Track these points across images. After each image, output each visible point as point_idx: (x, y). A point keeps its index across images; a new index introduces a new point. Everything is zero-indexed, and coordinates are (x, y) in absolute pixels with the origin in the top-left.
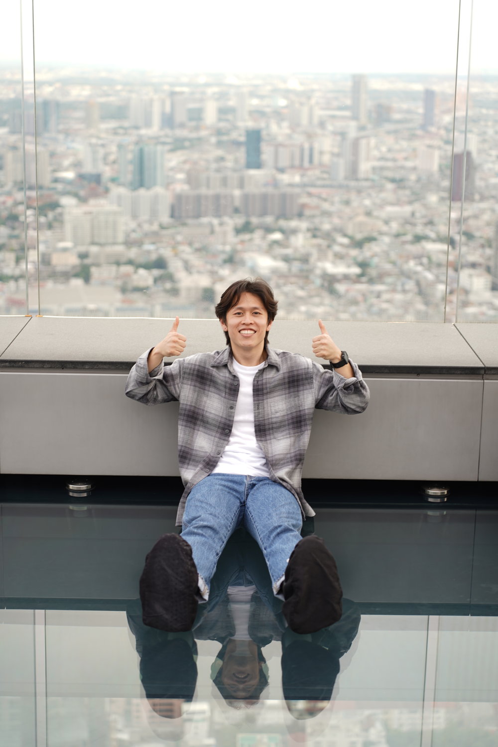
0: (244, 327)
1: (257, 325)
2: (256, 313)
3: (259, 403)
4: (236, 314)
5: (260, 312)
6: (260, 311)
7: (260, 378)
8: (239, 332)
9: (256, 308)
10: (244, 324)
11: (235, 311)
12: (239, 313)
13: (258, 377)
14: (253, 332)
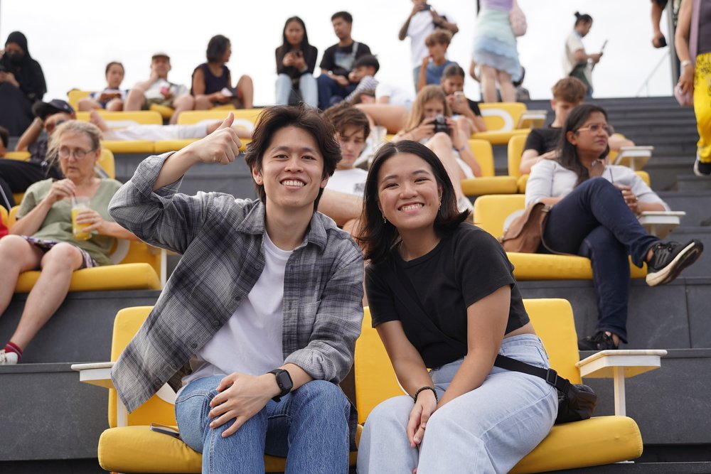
0: (288, 175)
1: (308, 174)
2: (308, 157)
3: (292, 300)
4: (276, 157)
5: (314, 156)
6: (314, 154)
7: (296, 262)
8: (281, 182)
9: (307, 150)
10: (289, 171)
11: (275, 152)
12: (281, 156)
13: (294, 260)
14: (300, 184)
